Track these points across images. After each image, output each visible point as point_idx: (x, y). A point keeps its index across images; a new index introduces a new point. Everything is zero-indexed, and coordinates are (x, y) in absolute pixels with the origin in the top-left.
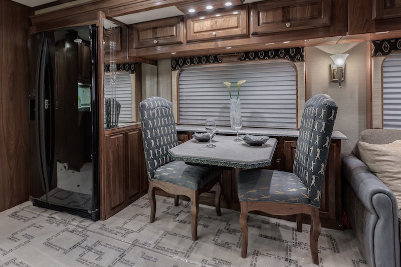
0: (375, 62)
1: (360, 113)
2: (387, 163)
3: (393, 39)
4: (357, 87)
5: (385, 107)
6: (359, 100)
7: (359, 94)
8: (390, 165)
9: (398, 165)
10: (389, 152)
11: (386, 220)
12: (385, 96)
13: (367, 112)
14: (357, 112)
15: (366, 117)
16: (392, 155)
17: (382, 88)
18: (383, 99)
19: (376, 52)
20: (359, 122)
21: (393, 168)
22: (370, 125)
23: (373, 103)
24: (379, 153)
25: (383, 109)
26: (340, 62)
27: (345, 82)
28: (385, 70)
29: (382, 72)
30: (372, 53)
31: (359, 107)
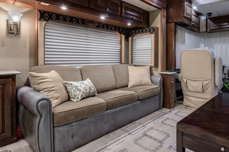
0: (40, 24)
1: (30, 57)
2: (46, 83)
3: (50, 13)
4: (28, 39)
5: (46, 53)
6: (30, 49)
7: (30, 44)
8: (48, 84)
9: (53, 83)
10: (48, 76)
11: (46, 116)
12: (46, 46)
13: (35, 56)
14: (28, 56)
15: (34, 60)
16: (49, 78)
17: (44, 41)
18: (45, 48)
19: (41, 18)
20: (30, 63)
21: (50, 85)
22: (37, 64)
23: (39, 50)
24: (42, 78)
25: (44, 54)
26: (16, 19)
27: (20, 35)
28: (46, 30)
29: (44, 32)
30: (39, 18)
31: (30, 53)
